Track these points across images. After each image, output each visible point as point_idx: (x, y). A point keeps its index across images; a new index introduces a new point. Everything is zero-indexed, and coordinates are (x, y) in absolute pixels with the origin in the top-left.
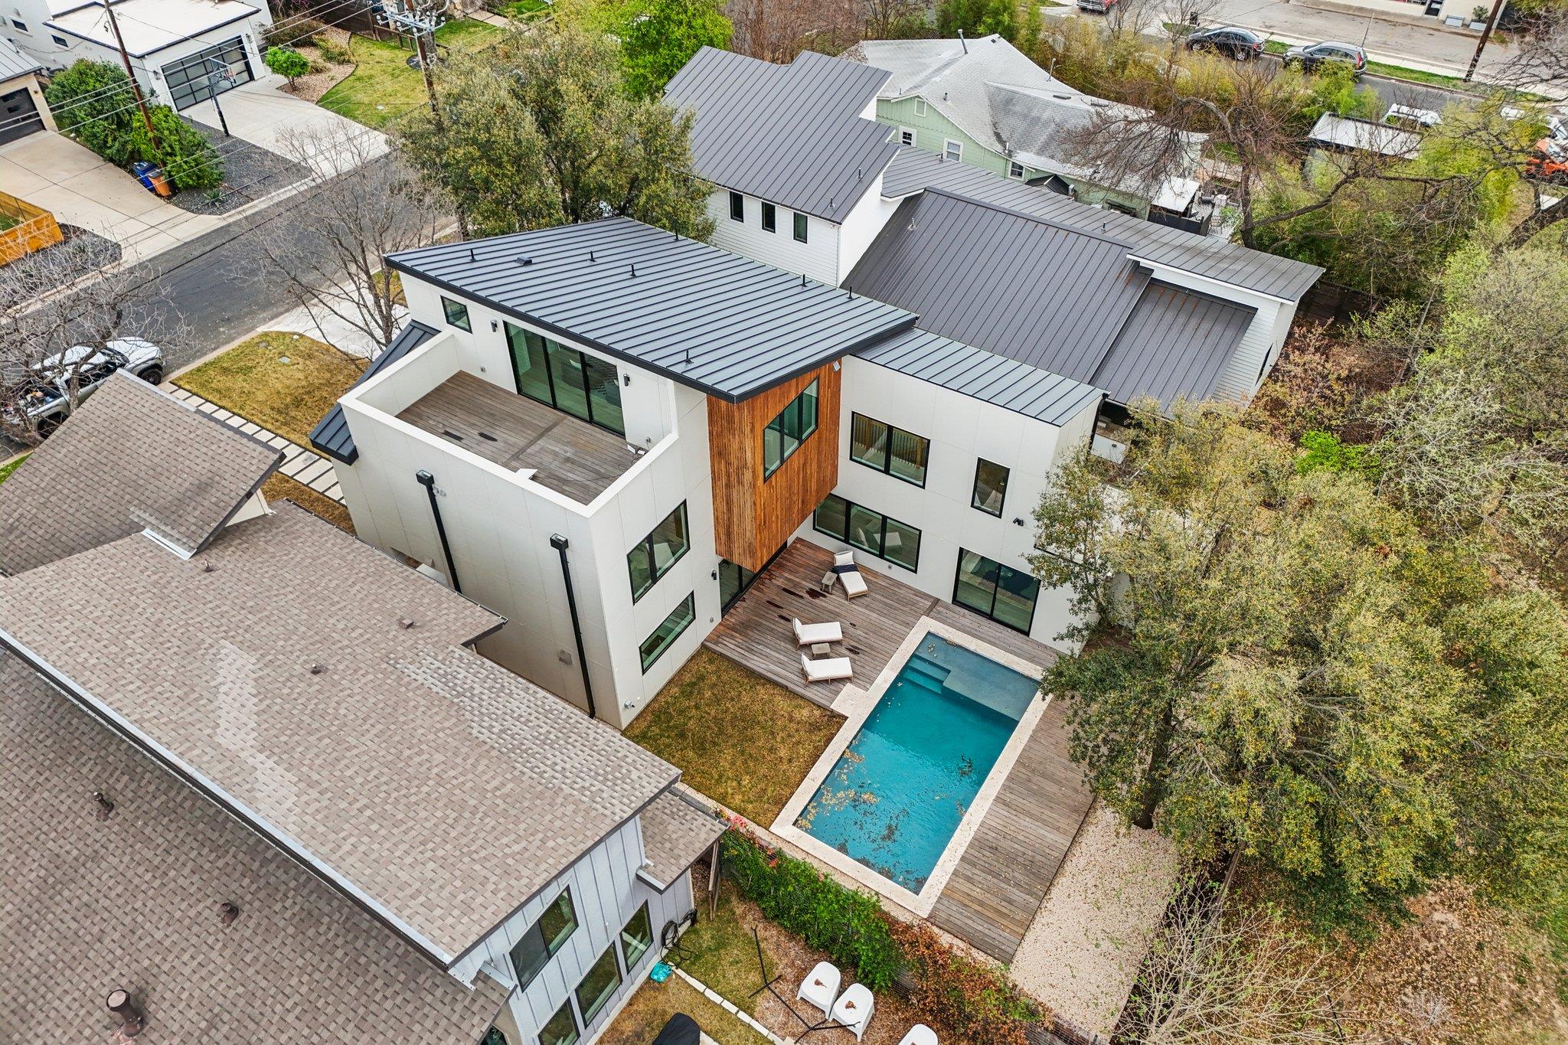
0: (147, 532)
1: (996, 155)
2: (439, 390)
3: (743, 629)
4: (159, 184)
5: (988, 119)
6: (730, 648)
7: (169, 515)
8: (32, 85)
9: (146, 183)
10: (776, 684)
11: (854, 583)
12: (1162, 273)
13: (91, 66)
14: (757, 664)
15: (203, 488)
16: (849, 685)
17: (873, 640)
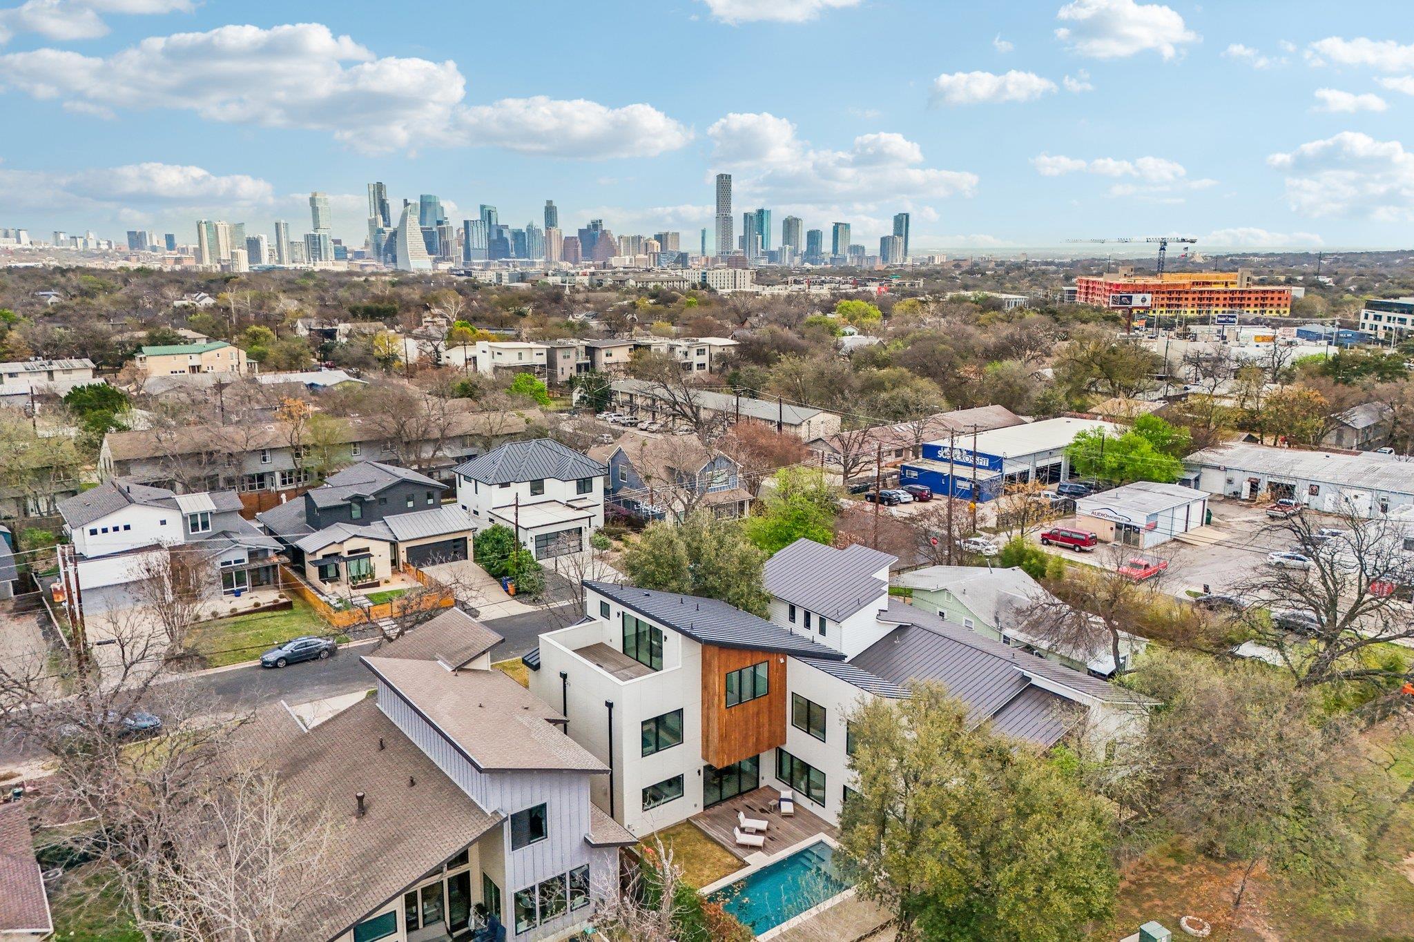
0: (439, 662)
1: (992, 629)
2: (587, 648)
3: (713, 818)
4: (511, 588)
5: (993, 608)
6: (702, 824)
7: (449, 657)
8: (470, 536)
9: (505, 587)
10: (718, 843)
11: (787, 808)
12: (1037, 681)
13: (500, 527)
14: (712, 833)
15: (467, 648)
16: (759, 852)
17: (785, 836)
